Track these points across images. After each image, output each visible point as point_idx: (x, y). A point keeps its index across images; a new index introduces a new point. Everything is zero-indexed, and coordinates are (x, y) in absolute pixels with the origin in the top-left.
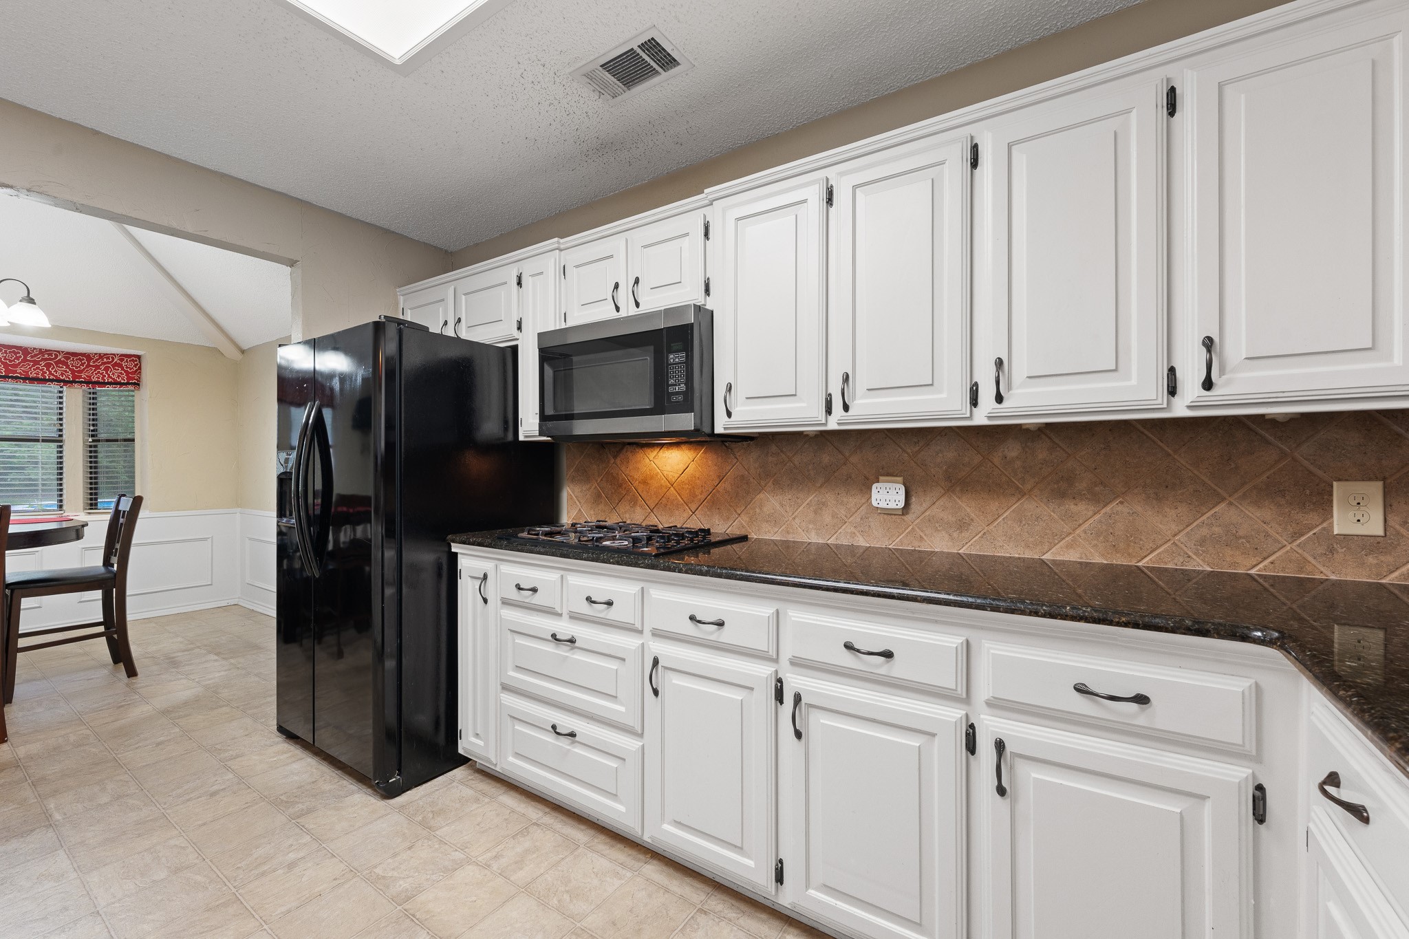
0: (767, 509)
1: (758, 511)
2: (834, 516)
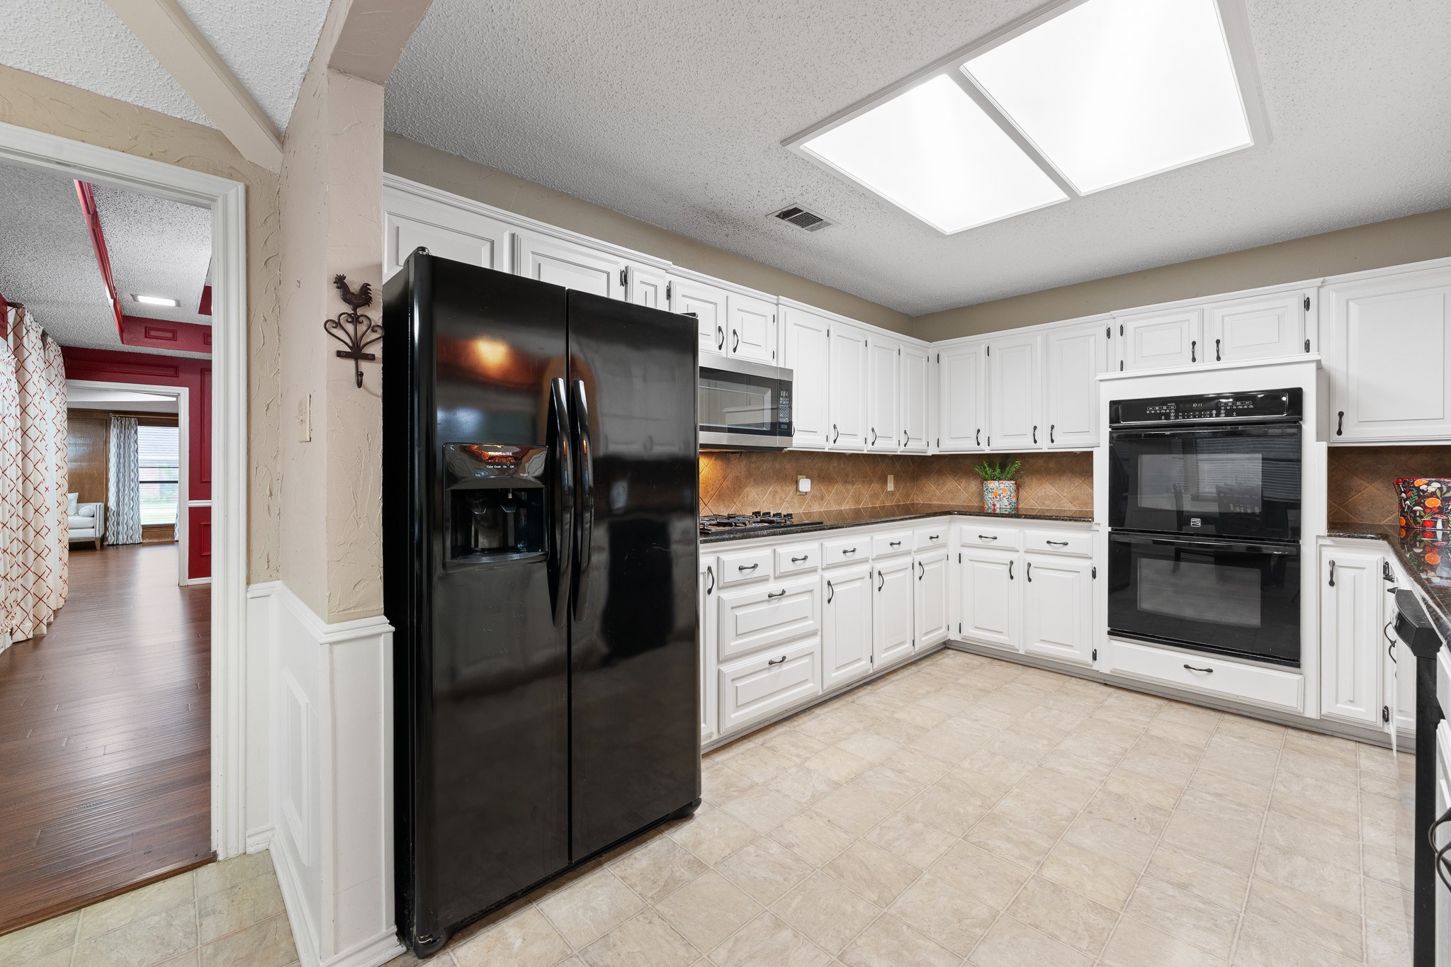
0: (751, 498)
1: (746, 499)
2: (781, 498)
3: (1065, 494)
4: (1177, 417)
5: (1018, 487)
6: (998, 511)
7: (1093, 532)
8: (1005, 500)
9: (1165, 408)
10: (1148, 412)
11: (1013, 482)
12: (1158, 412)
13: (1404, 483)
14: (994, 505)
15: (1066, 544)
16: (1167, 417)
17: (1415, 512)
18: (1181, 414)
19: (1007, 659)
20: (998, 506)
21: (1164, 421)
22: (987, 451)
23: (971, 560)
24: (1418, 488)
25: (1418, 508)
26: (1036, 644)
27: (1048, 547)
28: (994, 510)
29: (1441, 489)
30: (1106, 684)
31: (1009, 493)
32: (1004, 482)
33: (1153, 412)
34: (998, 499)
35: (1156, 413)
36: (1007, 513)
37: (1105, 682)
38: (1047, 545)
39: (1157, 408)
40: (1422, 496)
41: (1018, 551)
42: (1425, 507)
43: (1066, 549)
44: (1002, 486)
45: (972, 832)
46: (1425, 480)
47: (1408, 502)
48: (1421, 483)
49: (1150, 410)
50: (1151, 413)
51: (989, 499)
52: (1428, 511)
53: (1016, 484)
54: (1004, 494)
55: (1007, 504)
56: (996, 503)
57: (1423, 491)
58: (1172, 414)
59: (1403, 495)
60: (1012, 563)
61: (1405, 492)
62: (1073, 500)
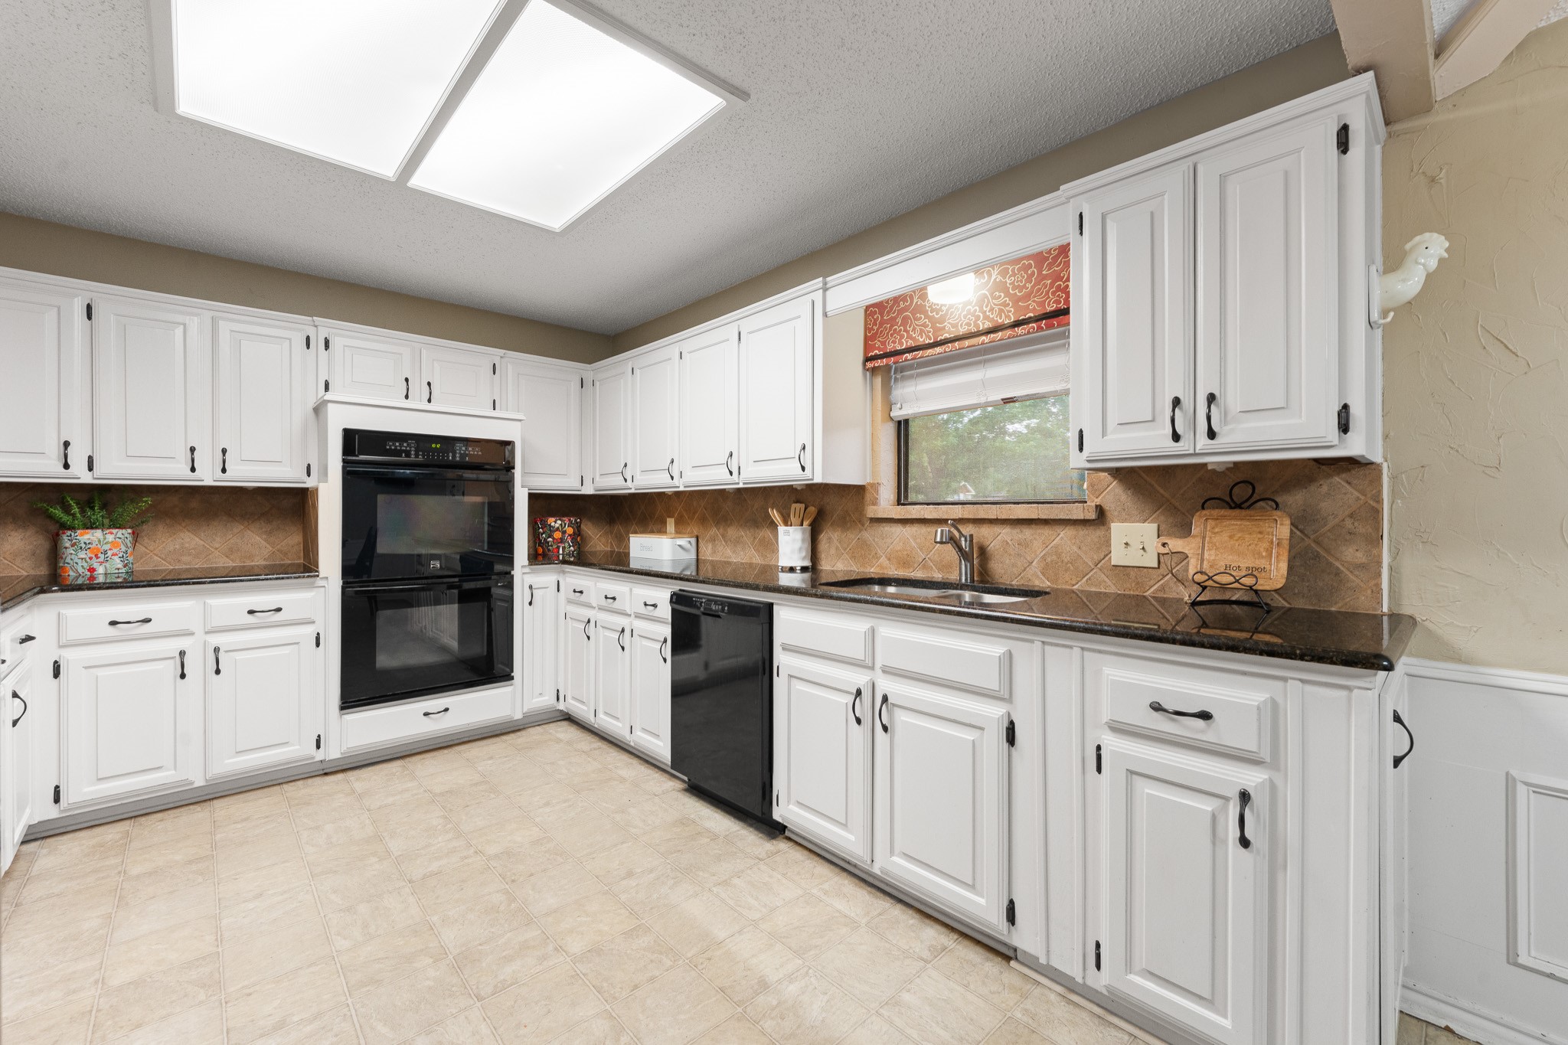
3: (217, 546)
4: (417, 456)
5: (136, 537)
6: (101, 579)
7: (316, 589)
8: (117, 559)
9: (405, 444)
10: (388, 447)
11: (130, 531)
12: (399, 448)
13: (541, 521)
14: (92, 570)
15: (279, 610)
16: (408, 455)
17: (548, 542)
18: (421, 453)
19: (159, 808)
20: (101, 570)
21: (403, 459)
22: (86, 478)
23: (86, 668)
24: (550, 525)
25: (550, 539)
26: (227, 761)
27: (251, 619)
28: (92, 578)
29: (561, 525)
30: (326, 774)
31: (124, 549)
32: (115, 531)
33: (393, 448)
34: (102, 559)
35: (396, 449)
36: (120, 580)
37: (325, 771)
38: (250, 616)
39: (397, 444)
40: (552, 530)
41: (192, 634)
42: (554, 539)
43: (279, 616)
44: (110, 538)
45: (474, 987)
46: (553, 519)
47: (544, 535)
48: (551, 521)
49: (390, 446)
50: (390, 449)
51: (79, 561)
52: (555, 541)
53: (133, 533)
54: (115, 551)
55: (120, 566)
56: (95, 565)
57: (552, 527)
58: (413, 453)
59: (541, 530)
60: (182, 654)
61: (542, 528)
62: (229, 553)
